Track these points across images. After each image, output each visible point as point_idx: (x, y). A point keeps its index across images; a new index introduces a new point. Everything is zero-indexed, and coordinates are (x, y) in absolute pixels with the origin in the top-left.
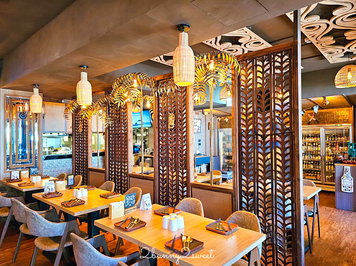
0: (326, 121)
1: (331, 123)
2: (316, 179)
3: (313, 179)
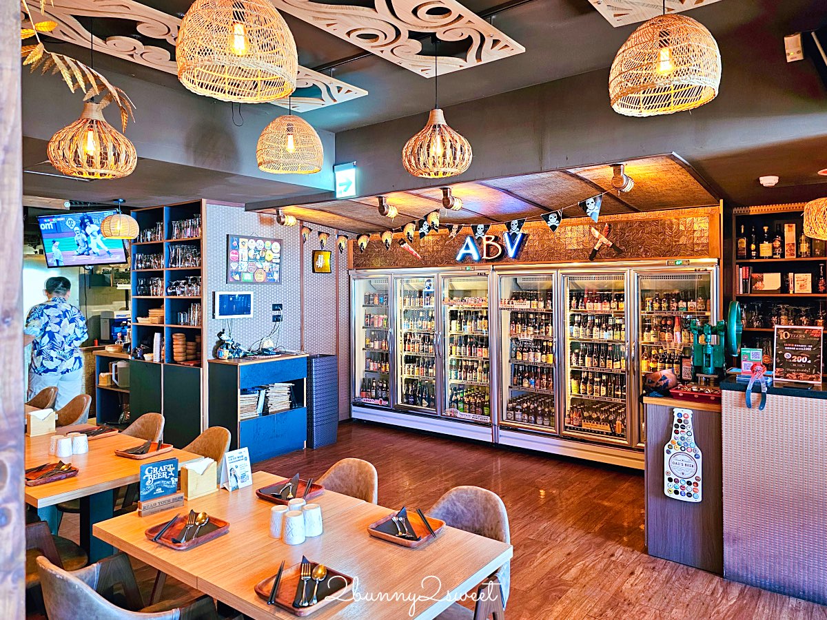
0: (642, 250)
1: (656, 255)
2: (612, 431)
3: (602, 433)
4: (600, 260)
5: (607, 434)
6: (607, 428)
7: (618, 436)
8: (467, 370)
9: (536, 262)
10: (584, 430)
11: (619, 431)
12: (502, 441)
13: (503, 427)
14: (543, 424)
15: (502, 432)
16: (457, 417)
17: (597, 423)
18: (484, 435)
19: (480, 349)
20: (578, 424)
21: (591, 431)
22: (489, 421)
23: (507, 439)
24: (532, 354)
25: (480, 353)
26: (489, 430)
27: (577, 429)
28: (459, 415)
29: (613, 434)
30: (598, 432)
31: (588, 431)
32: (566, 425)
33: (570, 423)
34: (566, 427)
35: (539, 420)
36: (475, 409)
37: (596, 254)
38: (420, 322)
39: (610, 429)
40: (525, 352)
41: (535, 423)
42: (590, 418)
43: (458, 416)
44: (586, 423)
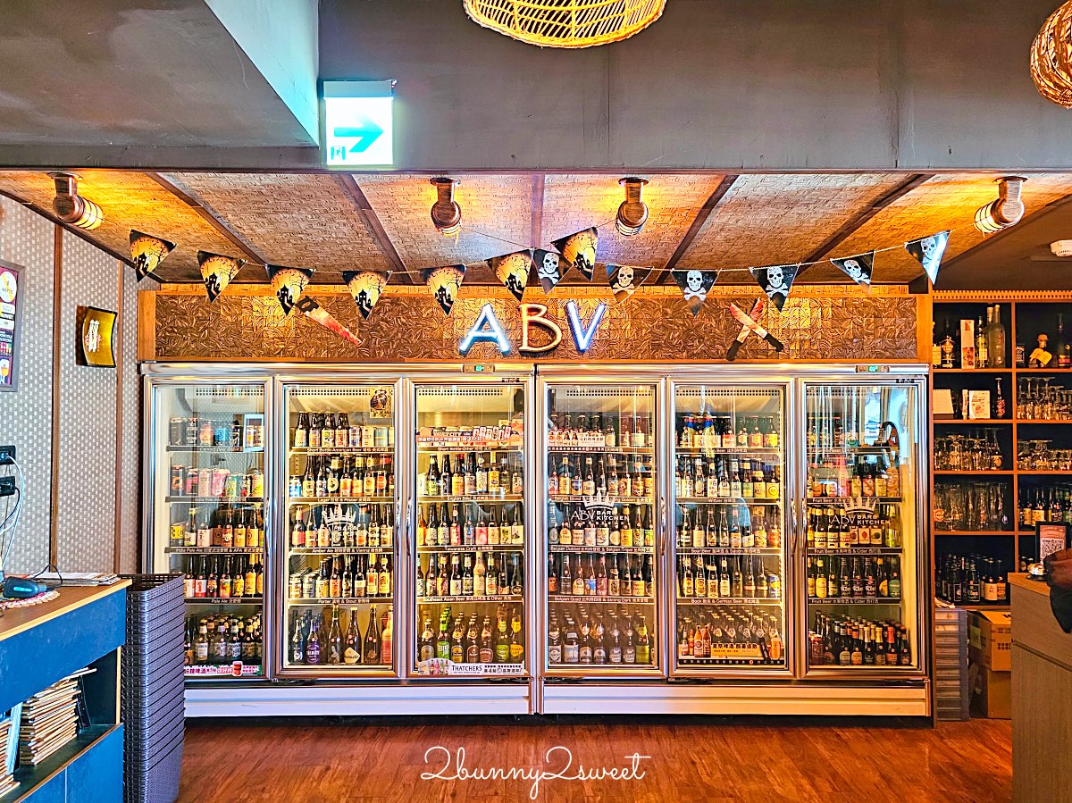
2: (764, 656)
3: (747, 662)
4: (744, 360)
5: (755, 662)
6: (756, 653)
7: (775, 663)
8: (449, 573)
9: (625, 361)
10: (714, 662)
11: (776, 655)
12: (549, 709)
13: (551, 680)
14: (623, 661)
15: (549, 691)
16: (447, 675)
17: (738, 646)
18: (511, 702)
19: (484, 529)
20: (701, 653)
21: (727, 662)
22: (523, 672)
23: (560, 701)
24: (592, 531)
25: (483, 536)
26: (524, 690)
27: (701, 662)
28: (453, 669)
29: (767, 661)
30: (740, 662)
31: (721, 662)
32: (681, 657)
33: (688, 654)
34: (681, 662)
35: (615, 656)
36: (478, 651)
37: (737, 349)
38: (332, 480)
39: (760, 654)
40: (578, 528)
41: (607, 660)
42: (725, 639)
43: (451, 672)
44: (718, 648)
